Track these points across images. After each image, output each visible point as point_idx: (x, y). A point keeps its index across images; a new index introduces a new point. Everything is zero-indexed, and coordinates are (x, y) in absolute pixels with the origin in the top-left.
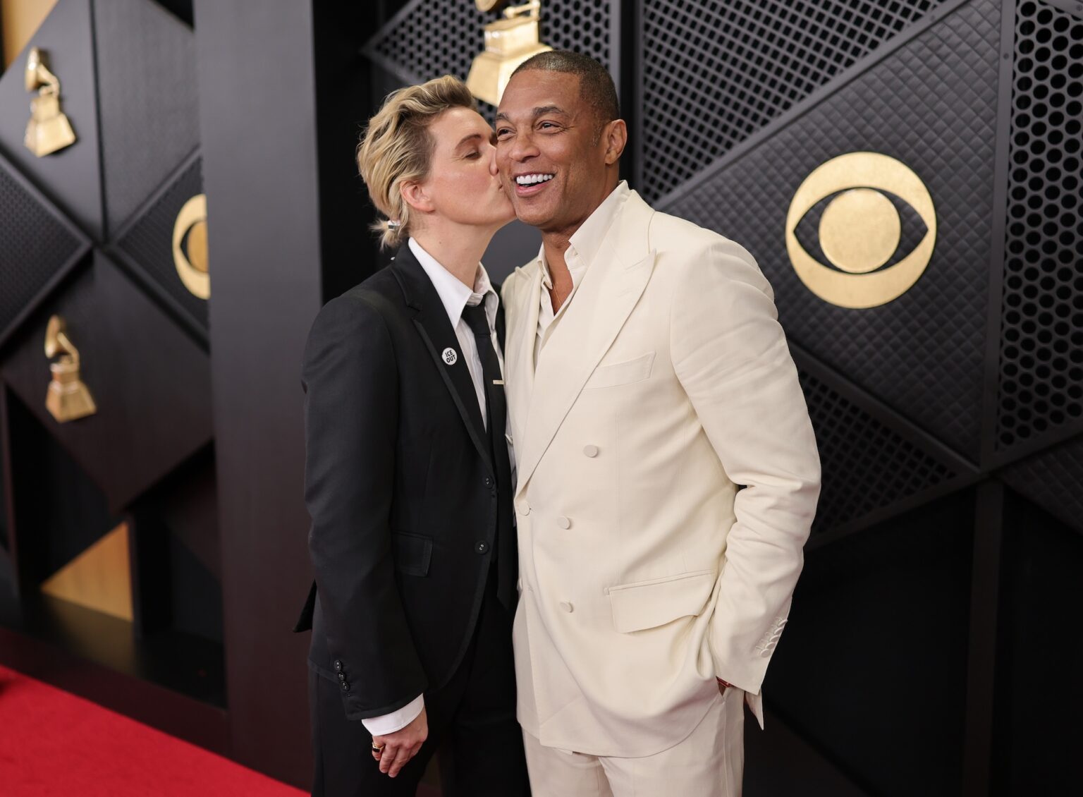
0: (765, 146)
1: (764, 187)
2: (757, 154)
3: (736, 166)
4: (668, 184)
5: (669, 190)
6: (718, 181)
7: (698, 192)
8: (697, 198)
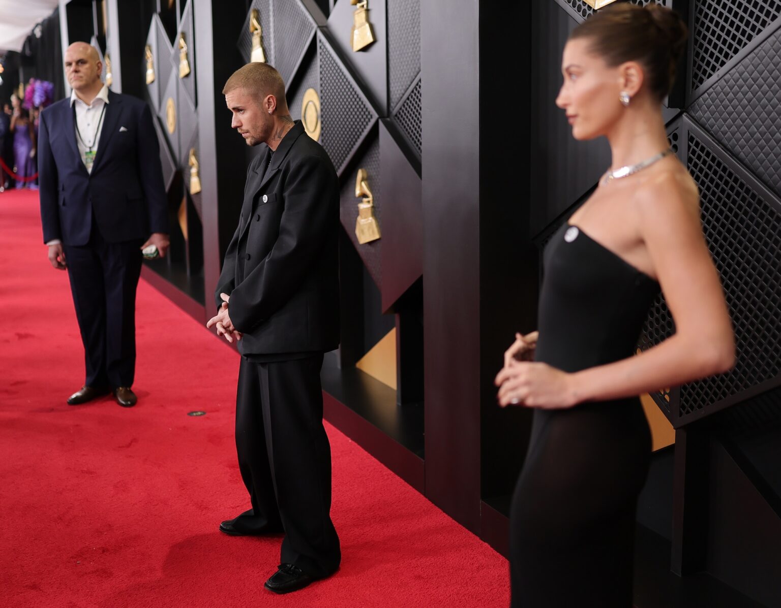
0: (772, 38)
1: (771, 73)
2: (767, 45)
3: (752, 55)
4: (709, 70)
5: (710, 75)
6: (740, 68)
7: (728, 76)
8: (727, 82)
